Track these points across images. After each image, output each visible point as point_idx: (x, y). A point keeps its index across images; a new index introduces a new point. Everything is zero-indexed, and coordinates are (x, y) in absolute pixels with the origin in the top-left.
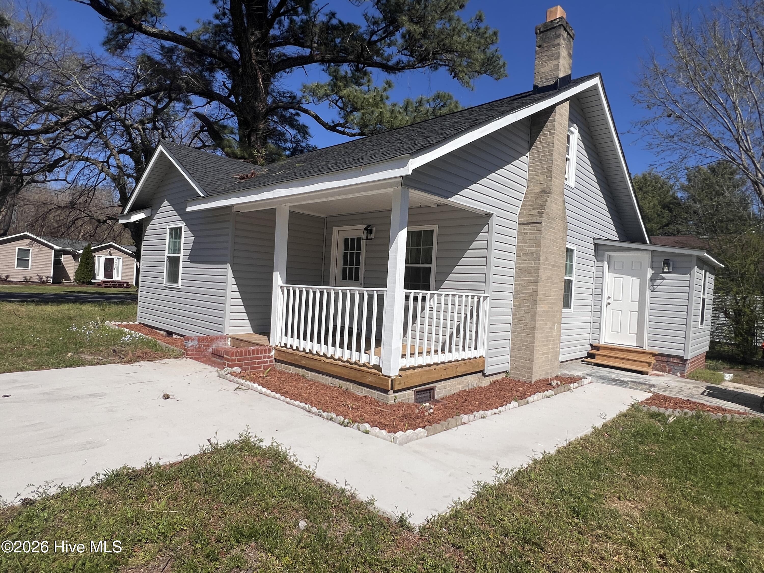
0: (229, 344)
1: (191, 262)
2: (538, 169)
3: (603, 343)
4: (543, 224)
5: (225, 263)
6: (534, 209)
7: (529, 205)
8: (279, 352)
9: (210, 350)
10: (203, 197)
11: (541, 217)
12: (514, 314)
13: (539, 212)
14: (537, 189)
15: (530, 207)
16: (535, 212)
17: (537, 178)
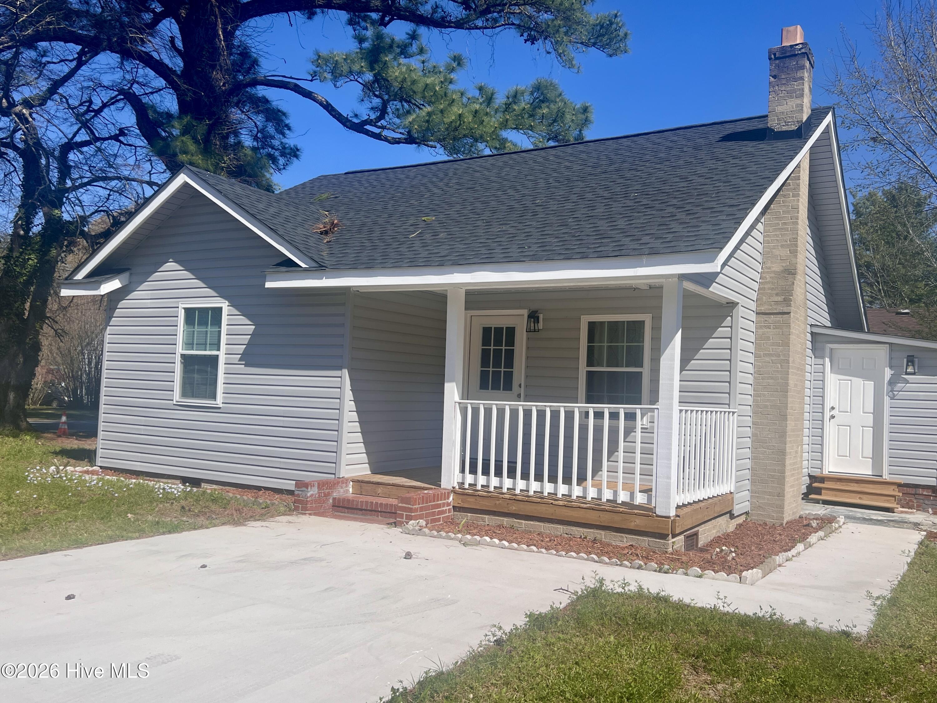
0: (351, 490)
1: (246, 365)
2: (777, 240)
3: (827, 473)
4: (792, 314)
5: (340, 368)
6: (777, 295)
7: (769, 289)
8: (461, 497)
9: (331, 501)
10: (305, 270)
11: (790, 306)
12: (754, 435)
13: (785, 300)
14: (777, 267)
15: (770, 291)
16: (780, 299)
17: (776, 252)
